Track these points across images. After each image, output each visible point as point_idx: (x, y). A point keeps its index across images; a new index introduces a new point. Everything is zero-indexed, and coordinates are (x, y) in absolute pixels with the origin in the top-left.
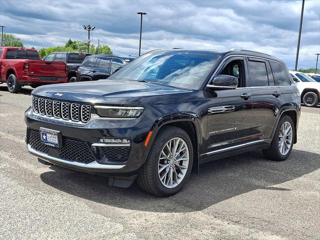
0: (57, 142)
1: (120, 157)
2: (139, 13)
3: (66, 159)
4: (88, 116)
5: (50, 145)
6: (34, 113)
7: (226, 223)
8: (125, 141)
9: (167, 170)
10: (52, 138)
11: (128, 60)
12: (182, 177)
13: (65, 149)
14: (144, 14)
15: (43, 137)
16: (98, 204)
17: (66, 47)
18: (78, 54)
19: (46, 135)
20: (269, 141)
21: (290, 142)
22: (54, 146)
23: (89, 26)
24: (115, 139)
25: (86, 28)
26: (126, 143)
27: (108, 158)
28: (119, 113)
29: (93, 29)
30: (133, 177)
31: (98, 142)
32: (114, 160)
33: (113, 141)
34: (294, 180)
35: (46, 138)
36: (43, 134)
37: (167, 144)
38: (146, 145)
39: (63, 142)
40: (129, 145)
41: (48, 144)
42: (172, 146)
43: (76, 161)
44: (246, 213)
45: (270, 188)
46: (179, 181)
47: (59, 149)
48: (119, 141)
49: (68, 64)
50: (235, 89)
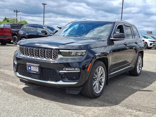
0: (38, 71)
1: (74, 78)
2: (43, 4)
3: (43, 80)
4: (56, 56)
5: (33, 72)
6: (20, 55)
7: (135, 111)
8: (77, 69)
9: (96, 84)
10: (35, 69)
11: (46, 27)
12: (102, 87)
13: (42, 74)
14: (45, 4)
15: (28, 68)
16: (63, 104)
17: (3, 21)
18: (16, 24)
19: (30, 67)
20: (133, 66)
21: (141, 66)
22: (35, 73)
23: (17, 10)
24: (71, 68)
25: (15, 11)
26: (77, 70)
27: (68, 78)
28: (72, 54)
29: (19, 12)
30: (81, 88)
31: (62, 70)
32: (71, 80)
33: (70, 69)
34: (150, 86)
35: (31, 69)
36: (28, 67)
37: (96, 70)
38: (88, 71)
39: (41, 71)
40: (79, 71)
41: (32, 72)
42: (98, 71)
43: (49, 81)
44: (141, 105)
45: (143, 91)
46: (101, 89)
47: (39, 75)
48: (73, 69)
49: (12, 29)
50: (124, 40)
